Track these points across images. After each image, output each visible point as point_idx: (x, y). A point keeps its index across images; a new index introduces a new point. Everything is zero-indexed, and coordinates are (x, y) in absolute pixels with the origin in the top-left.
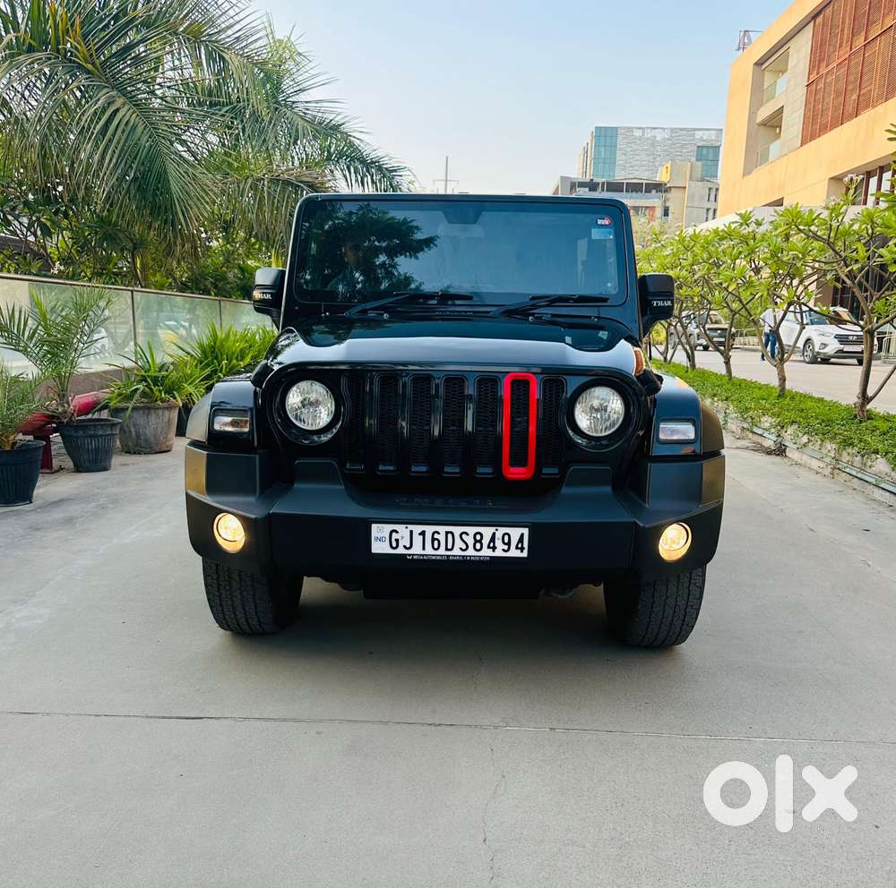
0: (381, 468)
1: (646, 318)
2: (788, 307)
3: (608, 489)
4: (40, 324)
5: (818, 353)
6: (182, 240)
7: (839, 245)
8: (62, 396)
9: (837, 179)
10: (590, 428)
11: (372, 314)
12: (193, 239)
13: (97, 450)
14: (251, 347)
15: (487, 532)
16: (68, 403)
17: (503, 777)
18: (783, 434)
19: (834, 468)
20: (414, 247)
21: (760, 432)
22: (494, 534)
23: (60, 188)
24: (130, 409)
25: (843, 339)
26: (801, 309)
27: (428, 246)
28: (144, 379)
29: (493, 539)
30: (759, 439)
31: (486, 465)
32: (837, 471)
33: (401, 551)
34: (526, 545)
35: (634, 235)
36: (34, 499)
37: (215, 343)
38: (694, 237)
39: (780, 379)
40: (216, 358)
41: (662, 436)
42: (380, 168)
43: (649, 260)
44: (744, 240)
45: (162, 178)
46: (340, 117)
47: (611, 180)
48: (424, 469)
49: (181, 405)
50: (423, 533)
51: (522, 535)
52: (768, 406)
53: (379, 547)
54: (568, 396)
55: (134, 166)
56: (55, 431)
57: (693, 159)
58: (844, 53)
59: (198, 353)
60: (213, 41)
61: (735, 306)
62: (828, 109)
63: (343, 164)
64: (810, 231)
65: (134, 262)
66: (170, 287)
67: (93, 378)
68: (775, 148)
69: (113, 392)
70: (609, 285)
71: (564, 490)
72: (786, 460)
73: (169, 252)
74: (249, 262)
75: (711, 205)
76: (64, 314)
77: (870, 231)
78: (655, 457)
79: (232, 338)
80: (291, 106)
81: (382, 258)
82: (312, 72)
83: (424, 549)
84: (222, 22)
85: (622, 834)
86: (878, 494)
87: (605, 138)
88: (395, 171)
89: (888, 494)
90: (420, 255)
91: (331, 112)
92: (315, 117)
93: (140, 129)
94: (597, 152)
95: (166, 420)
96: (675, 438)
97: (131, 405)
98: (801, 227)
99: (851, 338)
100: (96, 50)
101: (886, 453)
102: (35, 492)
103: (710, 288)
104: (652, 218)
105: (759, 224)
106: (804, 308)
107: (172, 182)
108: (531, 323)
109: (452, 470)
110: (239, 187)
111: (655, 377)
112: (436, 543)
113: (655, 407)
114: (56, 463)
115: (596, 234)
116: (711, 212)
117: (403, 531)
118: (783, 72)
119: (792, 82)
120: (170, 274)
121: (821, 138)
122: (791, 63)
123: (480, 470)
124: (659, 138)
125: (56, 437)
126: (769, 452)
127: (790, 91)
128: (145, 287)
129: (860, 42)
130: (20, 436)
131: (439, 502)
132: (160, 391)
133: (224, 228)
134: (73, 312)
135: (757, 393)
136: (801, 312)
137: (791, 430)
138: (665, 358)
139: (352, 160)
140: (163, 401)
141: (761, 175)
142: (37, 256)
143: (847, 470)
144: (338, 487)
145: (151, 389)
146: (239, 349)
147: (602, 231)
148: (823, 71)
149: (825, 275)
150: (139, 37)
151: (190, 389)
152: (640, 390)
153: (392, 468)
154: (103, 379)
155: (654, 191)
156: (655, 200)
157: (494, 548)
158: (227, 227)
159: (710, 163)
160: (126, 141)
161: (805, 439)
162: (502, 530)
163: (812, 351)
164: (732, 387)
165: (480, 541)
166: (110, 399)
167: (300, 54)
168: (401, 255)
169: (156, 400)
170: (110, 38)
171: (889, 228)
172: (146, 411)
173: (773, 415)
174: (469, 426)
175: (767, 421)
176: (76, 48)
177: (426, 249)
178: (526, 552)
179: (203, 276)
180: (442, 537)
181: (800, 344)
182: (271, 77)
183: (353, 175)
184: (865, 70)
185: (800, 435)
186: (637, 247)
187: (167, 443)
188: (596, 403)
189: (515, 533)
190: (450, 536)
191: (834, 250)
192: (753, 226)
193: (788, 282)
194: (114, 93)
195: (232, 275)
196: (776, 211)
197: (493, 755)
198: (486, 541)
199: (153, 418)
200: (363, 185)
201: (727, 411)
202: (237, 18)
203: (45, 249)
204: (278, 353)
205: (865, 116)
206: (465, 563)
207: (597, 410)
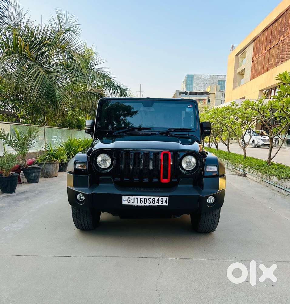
0: (125, 179)
1: (202, 135)
2: (247, 131)
3: (192, 186)
4: (17, 138)
5: (256, 145)
6: (60, 111)
7: (262, 112)
8: (24, 159)
9: (262, 91)
10: (186, 168)
11: (121, 134)
12: (62, 111)
13: (35, 176)
14: (81, 144)
15: (156, 198)
16: (25, 162)
17: (162, 272)
18: (245, 170)
19: (261, 180)
20: (131, 114)
21: (238, 169)
22: (158, 199)
23: (22, 95)
24: (44, 164)
25: (264, 140)
26: (250, 131)
27: (136, 114)
28: (49, 154)
29: (158, 200)
30: (238, 172)
31: (156, 178)
32: (262, 181)
33: (131, 204)
34: (168, 202)
35: (199, 108)
36: (16, 192)
37: (70, 143)
38: (218, 109)
39: (244, 153)
40: (70, 148)
41: (207, 170)
42: (120, 89)
43: (204, 116)
44: (233, 110)
45: (54, 92)
46: (108, 73)
47: (192, 91)
48: (138, 180)
49: (60, 162)
50: (137, 198)
51: (167, 199)
52: (241, 161)
53: (125, 203)
54: (180, 158)
55: (45, 89)
56: (22, 170)
57: (217, 85)
58: (264, 51)
59: (65, 146)
60: (69, 50)
61: (230, 130)
62: (258, 69)
63: (108, 87)
64: (253, 107)
65: (45, 118)
66: (55, 126)
67: (33, 154)
68: (242, 81)
69: (39, 158)
70: (192, 125)
71: (179, 186)
72: (246, 178)
73: (55, 115)
74: (80, 118)
75: (223, 99)
76: (24, 134)
77: (271, 108)
78: (206, 176)
79: (75, 141)
80: (93, 70)
81: (122, 117)
82: (100, 59)
83: (138, 203)
84: (72, 44)
85: (197, 288)
86: (274, 188)
87: (190, 78)
88: (125, 89)
89: (277, 188)
90: (133, 116)
91: (105, 71)
92: (100, 73)
93: (47, 78)
94: (187, 83)
95: (55, 167)
96: (211, 170)
97: (45, 162)
98: (250, 106)
99: (266, 140)
100: (33, 53)
101: (277, 175)
102: (16, 189)
103: (222, 125)
104: (205, 103)
105: (237, 105)
106: (251, 131)
107: (56, 94)
108: (168, 137)
109: (146, 180)
110: (77, 94)
111: (205, 153)
112: (141, 201)
113: (205, 161)
114: (22, 181)
115: (188, 110)
116: (223, 101)
117: (132, 198)
118: (245, 57)
119: (248, 61)
120: (55, 122)
121: (257, 78)
122: (247, 54)
123: (154, 180)
124: (206, 78)
125: (22, 173)
126: (241, 175)
127: (247, 63)
128: (48, 126)
129: (268, 48)
130: (11, 172)
131: (142, 189)
132: (54, 158)
133: (72, 107)
134: (27, 134)
135: (237, 157)
136: (251, 133)
137: (248, 168)
138: (209, 147)
139: (111, 86)
140: (54, 161)
141: (238, 89)
142: (14, 116)
143: (265, 181)
144: (112, 185)
145: (51, 157)
146: (77, 145)
147: (189, 109)
148: (257, 57)
149: (258, 121)
150: (47, 50)
151: (63, 157)
152: (201, 156)
153: (128, 179)
154: (35, 154)
155: (205, 95)
156: (205, 97)
157: (158, 203)
158: (73, 107)
159: (222, 86)
160: (42, 81)
161: (252, 171)
162: (161, 198)
163: (255, 144)
164: (229, 156)
165: (154, 201)
166: (38, 161)
167: (94, 53)
168: (128, 116)
169: (52, 161)
170: (38, 50)
171: (277, 107)
172: (49, 164)
173: (242, 164)
174: (151, 167)
175: (240, 166)
176: (27, 53)
177: (135, 115)
178: (168, 204)
179: (66, 122)
180: (143, 200)
181: (251, 142)
182: (87, 61)
183: (112, 91)
184: (270, 57)
185: (251, 170)
186: (200, 112)
187: (56, 174)
188: (188, 160)
189: (165, 198)
190: (145, 199)
191: (260, 113)
192: (235, 106)
193: (246, 123)
194: (39, 67)
195: (75, 122)
196: (242, 101)
197: (159, 266)
198: (156, 201)
199: (51, 166)
200: (115, 94)
201: (228, 163)
202: (76, 43)
203: (17, 114)
204: (94, 146)
205: (270, 71)
206: (150, 207)
207: (188, 162)
